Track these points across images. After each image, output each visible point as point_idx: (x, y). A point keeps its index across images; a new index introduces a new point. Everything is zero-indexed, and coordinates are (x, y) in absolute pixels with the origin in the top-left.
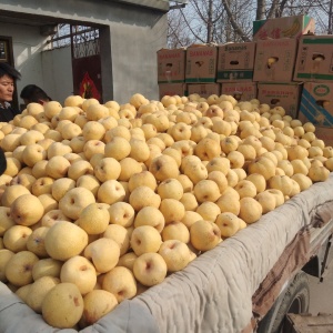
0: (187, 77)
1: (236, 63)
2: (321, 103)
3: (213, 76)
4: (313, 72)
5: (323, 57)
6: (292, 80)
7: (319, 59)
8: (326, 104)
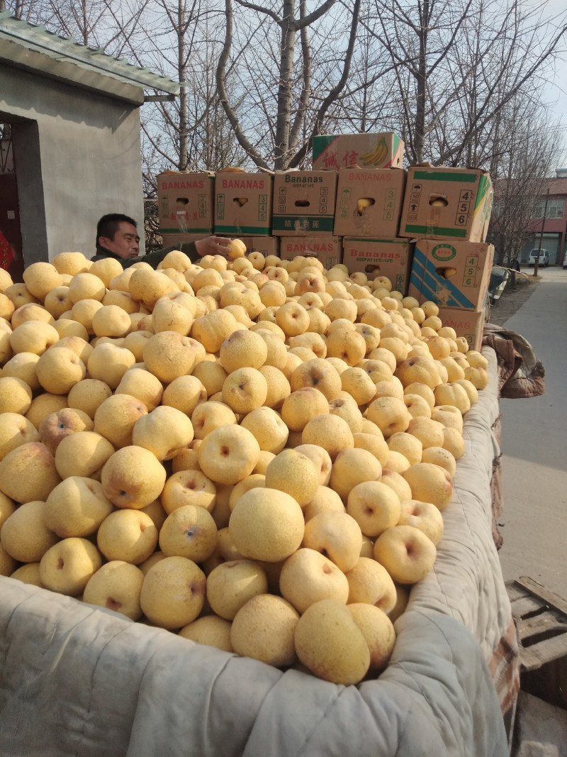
0: (218, 223)
1: (306, 204)
2: (442, 272)
3: (266, 225)
4: (430, 223)
5: (445, 202)
6: (398, 236)
7: (438, 204)
8: (450, 273)
